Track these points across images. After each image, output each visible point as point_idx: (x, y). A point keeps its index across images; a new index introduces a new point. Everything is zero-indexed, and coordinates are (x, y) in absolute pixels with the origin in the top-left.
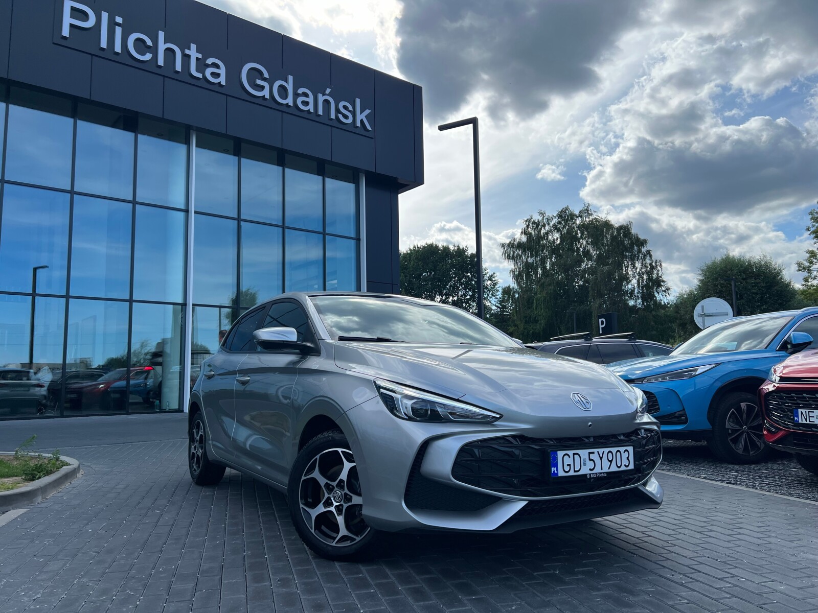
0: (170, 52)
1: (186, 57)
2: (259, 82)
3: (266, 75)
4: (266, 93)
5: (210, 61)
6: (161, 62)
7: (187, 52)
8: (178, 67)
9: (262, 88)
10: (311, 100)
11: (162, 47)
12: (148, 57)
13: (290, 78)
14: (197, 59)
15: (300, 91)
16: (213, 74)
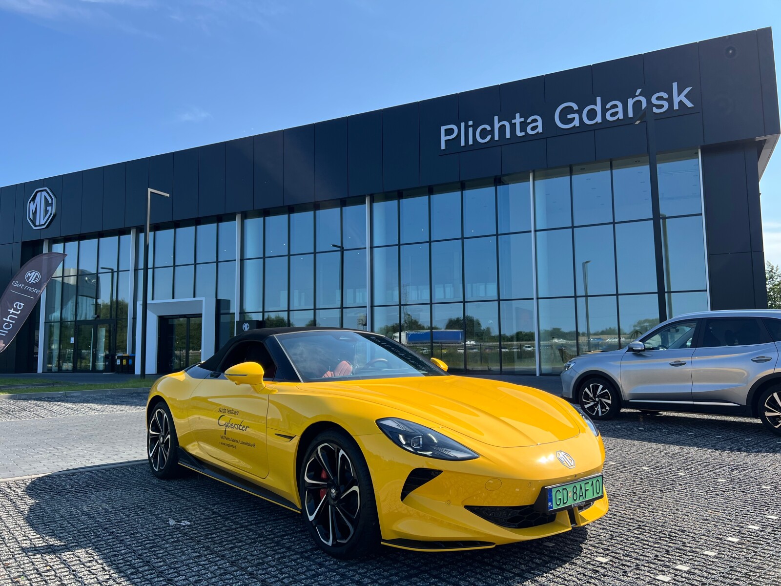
0: (502, 128)
1: (513, 126)
2: (569, 116)
3: (576, 107)
4: (576, 123)
5: (529, 120)
6: (496, 138)
7: (513, 121)
8: (508, 136)
9: (573, 119)
10: (620, 109)
11: (497, 126)
12: (489, 137)
13: (599, 99)
14: (521, 122)
15: (608, 106)
16: (533, 128)
